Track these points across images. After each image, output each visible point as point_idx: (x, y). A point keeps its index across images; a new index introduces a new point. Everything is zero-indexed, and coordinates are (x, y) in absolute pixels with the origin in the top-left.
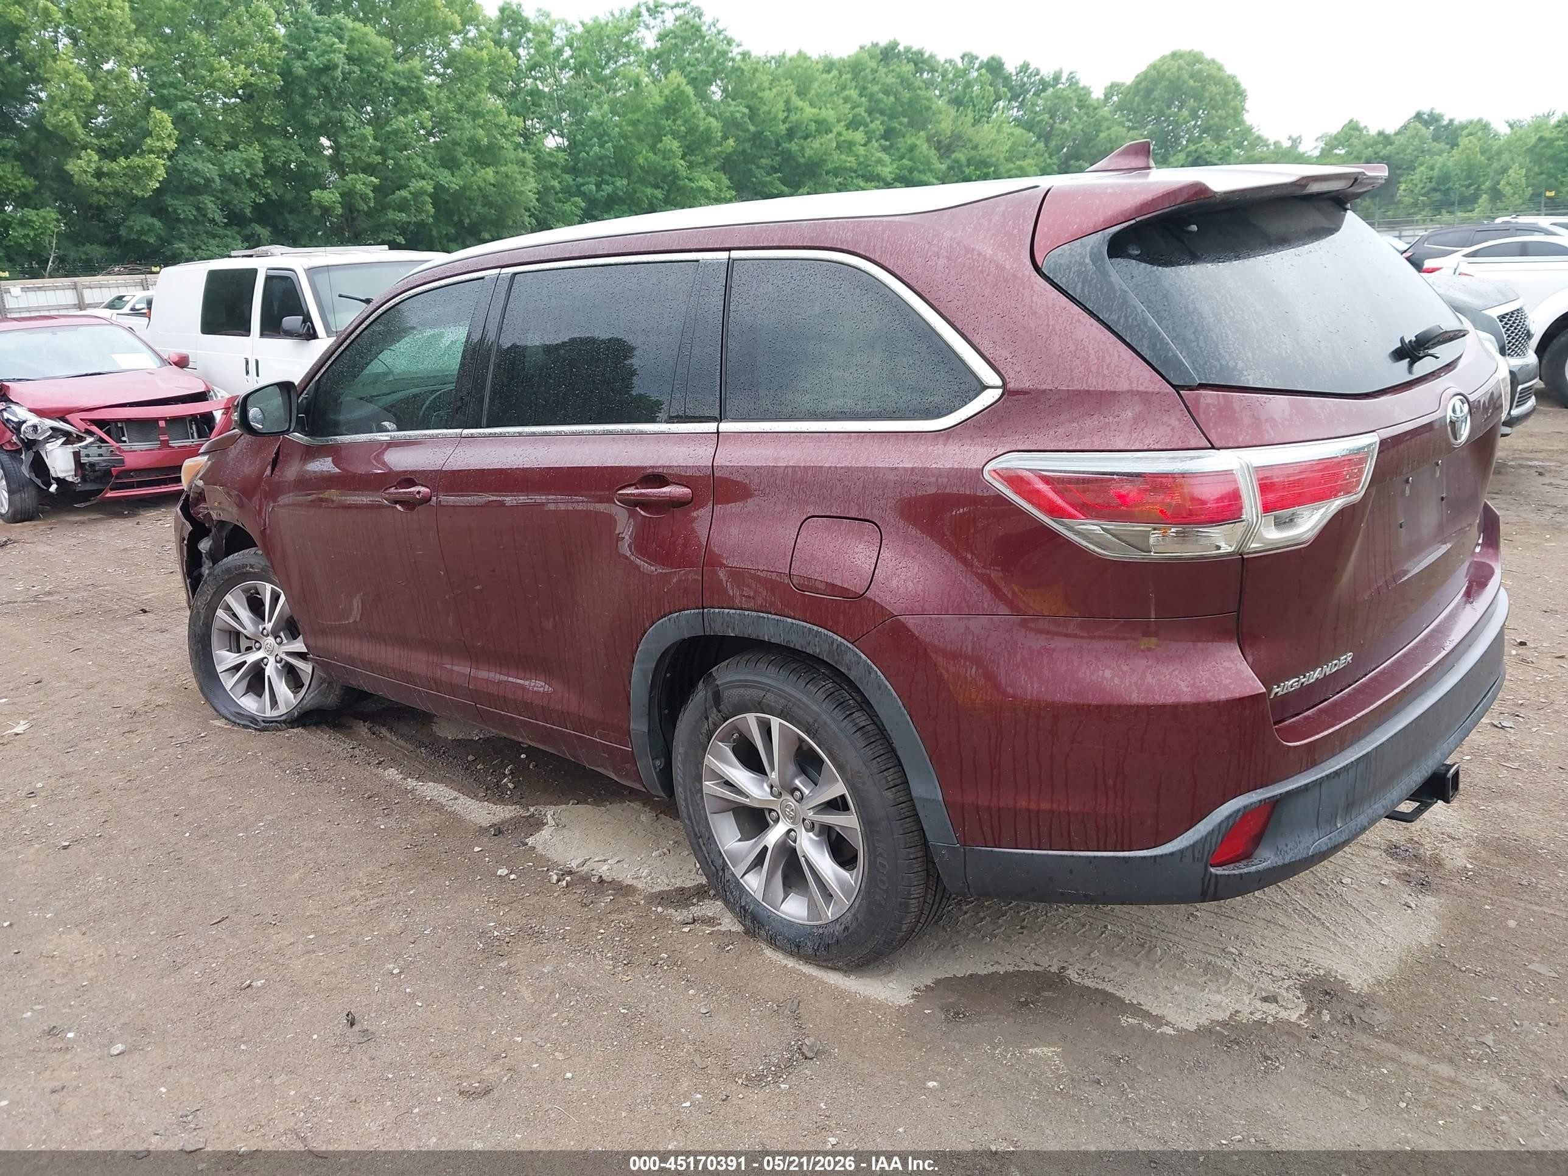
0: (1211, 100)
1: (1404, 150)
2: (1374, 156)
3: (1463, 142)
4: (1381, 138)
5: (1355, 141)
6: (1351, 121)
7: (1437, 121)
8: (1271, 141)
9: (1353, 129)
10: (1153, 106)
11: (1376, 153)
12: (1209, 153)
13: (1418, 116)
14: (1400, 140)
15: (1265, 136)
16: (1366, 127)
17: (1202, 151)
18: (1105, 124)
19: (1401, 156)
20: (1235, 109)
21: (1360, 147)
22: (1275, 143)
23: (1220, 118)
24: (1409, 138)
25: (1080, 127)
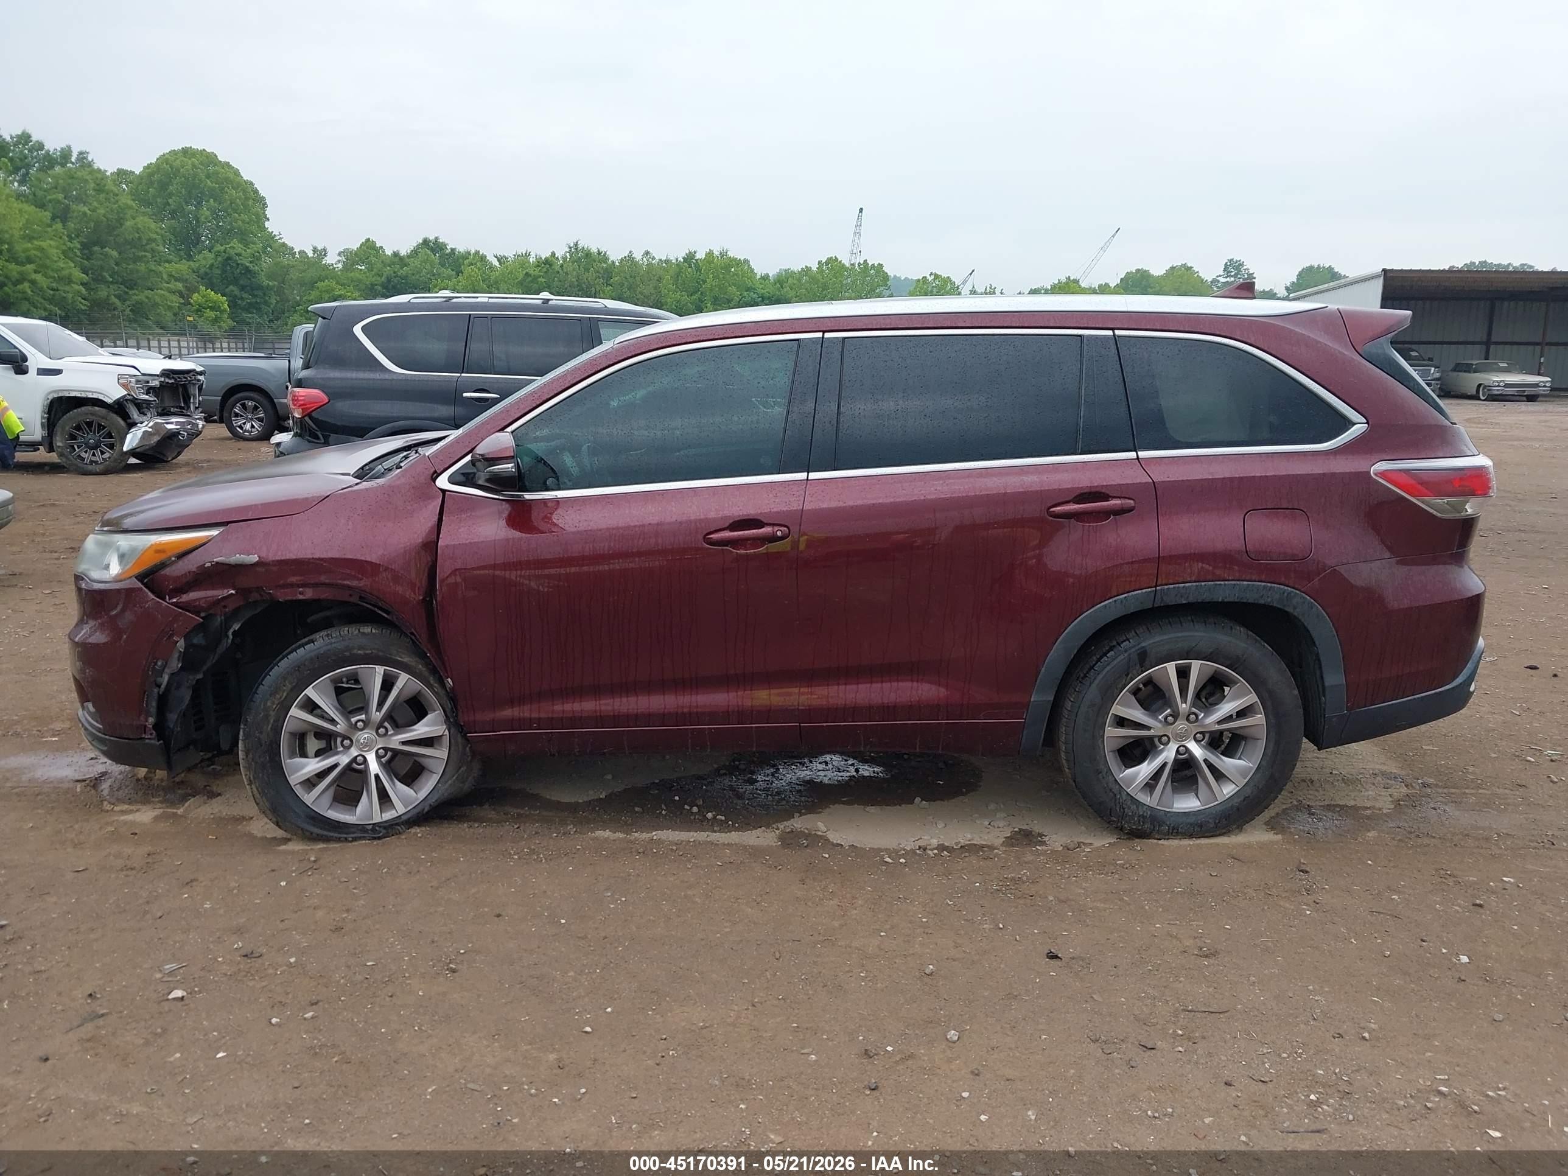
0: (231, 203)
1: (419, 273)
2: (393, 275)
3: (467, 270)
4: (397, 259)
5: (373, 259)
6: (368, 240)
7: (442, 249)
8: (297, 250)
9: (369, 246)
10: (170, 201)
11: (395, 272)
12: (239, 255)
13: (426, 242)
14: (416, 263)
15: (290, 244)
16: (381, 247)
17: (232, 252)
18: (130, 213)
19: (417, 277)
20: (257, 215)
21: (379, 265)
22: (300, 252)
23: (243, 221)
24: (421, 262)
25: (102, 211)
